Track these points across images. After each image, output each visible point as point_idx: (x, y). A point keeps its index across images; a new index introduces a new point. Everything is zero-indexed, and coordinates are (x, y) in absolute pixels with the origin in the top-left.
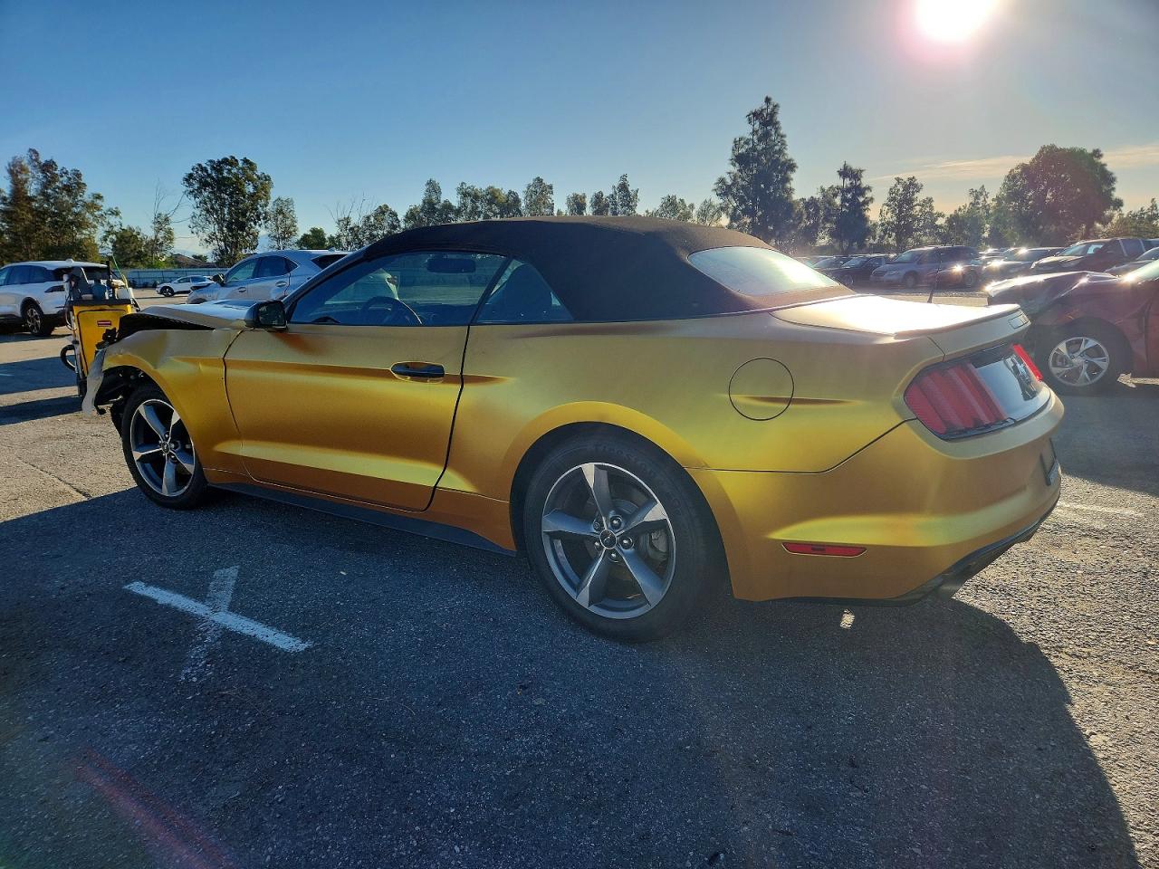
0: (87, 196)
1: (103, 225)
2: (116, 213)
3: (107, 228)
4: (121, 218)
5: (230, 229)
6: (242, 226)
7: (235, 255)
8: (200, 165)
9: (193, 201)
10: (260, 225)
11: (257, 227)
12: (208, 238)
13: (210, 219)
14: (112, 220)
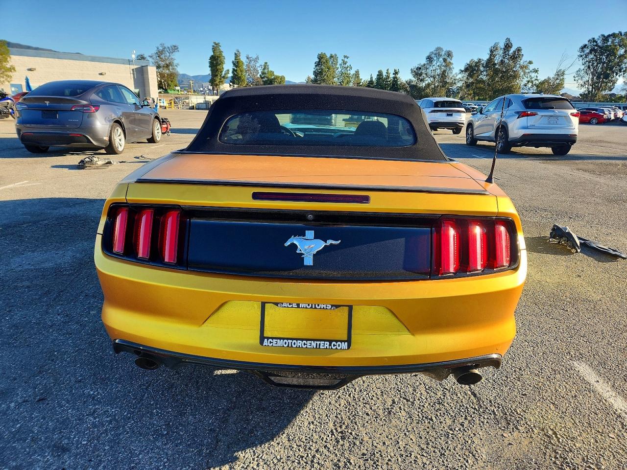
0: (523, 61)
1: (527, 78)
2: (536, 71)
3: (529, 79)
4: (538, 73)
5: (598, 78)
6: (607, 76)
7: (597, 94)
8: (593, 39)
9: (581, 62)
10: (619, 76)
11: (618, 77)
12: (583, 84)
13: (588, 72)
14: (533, 75)
